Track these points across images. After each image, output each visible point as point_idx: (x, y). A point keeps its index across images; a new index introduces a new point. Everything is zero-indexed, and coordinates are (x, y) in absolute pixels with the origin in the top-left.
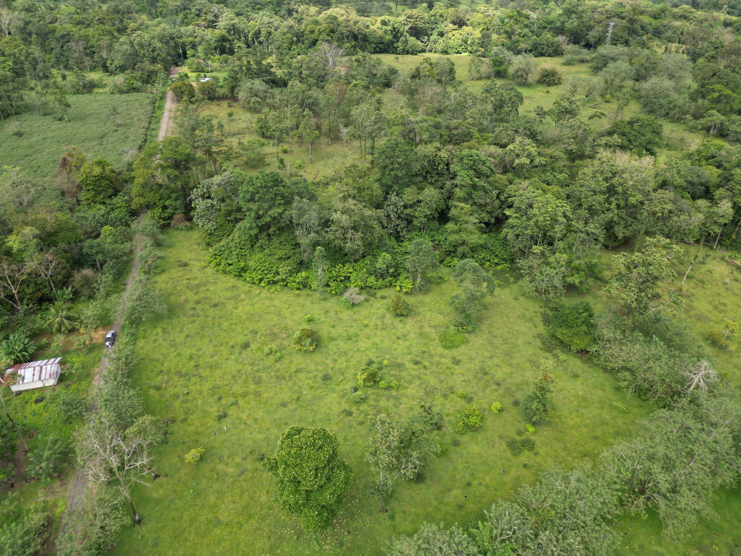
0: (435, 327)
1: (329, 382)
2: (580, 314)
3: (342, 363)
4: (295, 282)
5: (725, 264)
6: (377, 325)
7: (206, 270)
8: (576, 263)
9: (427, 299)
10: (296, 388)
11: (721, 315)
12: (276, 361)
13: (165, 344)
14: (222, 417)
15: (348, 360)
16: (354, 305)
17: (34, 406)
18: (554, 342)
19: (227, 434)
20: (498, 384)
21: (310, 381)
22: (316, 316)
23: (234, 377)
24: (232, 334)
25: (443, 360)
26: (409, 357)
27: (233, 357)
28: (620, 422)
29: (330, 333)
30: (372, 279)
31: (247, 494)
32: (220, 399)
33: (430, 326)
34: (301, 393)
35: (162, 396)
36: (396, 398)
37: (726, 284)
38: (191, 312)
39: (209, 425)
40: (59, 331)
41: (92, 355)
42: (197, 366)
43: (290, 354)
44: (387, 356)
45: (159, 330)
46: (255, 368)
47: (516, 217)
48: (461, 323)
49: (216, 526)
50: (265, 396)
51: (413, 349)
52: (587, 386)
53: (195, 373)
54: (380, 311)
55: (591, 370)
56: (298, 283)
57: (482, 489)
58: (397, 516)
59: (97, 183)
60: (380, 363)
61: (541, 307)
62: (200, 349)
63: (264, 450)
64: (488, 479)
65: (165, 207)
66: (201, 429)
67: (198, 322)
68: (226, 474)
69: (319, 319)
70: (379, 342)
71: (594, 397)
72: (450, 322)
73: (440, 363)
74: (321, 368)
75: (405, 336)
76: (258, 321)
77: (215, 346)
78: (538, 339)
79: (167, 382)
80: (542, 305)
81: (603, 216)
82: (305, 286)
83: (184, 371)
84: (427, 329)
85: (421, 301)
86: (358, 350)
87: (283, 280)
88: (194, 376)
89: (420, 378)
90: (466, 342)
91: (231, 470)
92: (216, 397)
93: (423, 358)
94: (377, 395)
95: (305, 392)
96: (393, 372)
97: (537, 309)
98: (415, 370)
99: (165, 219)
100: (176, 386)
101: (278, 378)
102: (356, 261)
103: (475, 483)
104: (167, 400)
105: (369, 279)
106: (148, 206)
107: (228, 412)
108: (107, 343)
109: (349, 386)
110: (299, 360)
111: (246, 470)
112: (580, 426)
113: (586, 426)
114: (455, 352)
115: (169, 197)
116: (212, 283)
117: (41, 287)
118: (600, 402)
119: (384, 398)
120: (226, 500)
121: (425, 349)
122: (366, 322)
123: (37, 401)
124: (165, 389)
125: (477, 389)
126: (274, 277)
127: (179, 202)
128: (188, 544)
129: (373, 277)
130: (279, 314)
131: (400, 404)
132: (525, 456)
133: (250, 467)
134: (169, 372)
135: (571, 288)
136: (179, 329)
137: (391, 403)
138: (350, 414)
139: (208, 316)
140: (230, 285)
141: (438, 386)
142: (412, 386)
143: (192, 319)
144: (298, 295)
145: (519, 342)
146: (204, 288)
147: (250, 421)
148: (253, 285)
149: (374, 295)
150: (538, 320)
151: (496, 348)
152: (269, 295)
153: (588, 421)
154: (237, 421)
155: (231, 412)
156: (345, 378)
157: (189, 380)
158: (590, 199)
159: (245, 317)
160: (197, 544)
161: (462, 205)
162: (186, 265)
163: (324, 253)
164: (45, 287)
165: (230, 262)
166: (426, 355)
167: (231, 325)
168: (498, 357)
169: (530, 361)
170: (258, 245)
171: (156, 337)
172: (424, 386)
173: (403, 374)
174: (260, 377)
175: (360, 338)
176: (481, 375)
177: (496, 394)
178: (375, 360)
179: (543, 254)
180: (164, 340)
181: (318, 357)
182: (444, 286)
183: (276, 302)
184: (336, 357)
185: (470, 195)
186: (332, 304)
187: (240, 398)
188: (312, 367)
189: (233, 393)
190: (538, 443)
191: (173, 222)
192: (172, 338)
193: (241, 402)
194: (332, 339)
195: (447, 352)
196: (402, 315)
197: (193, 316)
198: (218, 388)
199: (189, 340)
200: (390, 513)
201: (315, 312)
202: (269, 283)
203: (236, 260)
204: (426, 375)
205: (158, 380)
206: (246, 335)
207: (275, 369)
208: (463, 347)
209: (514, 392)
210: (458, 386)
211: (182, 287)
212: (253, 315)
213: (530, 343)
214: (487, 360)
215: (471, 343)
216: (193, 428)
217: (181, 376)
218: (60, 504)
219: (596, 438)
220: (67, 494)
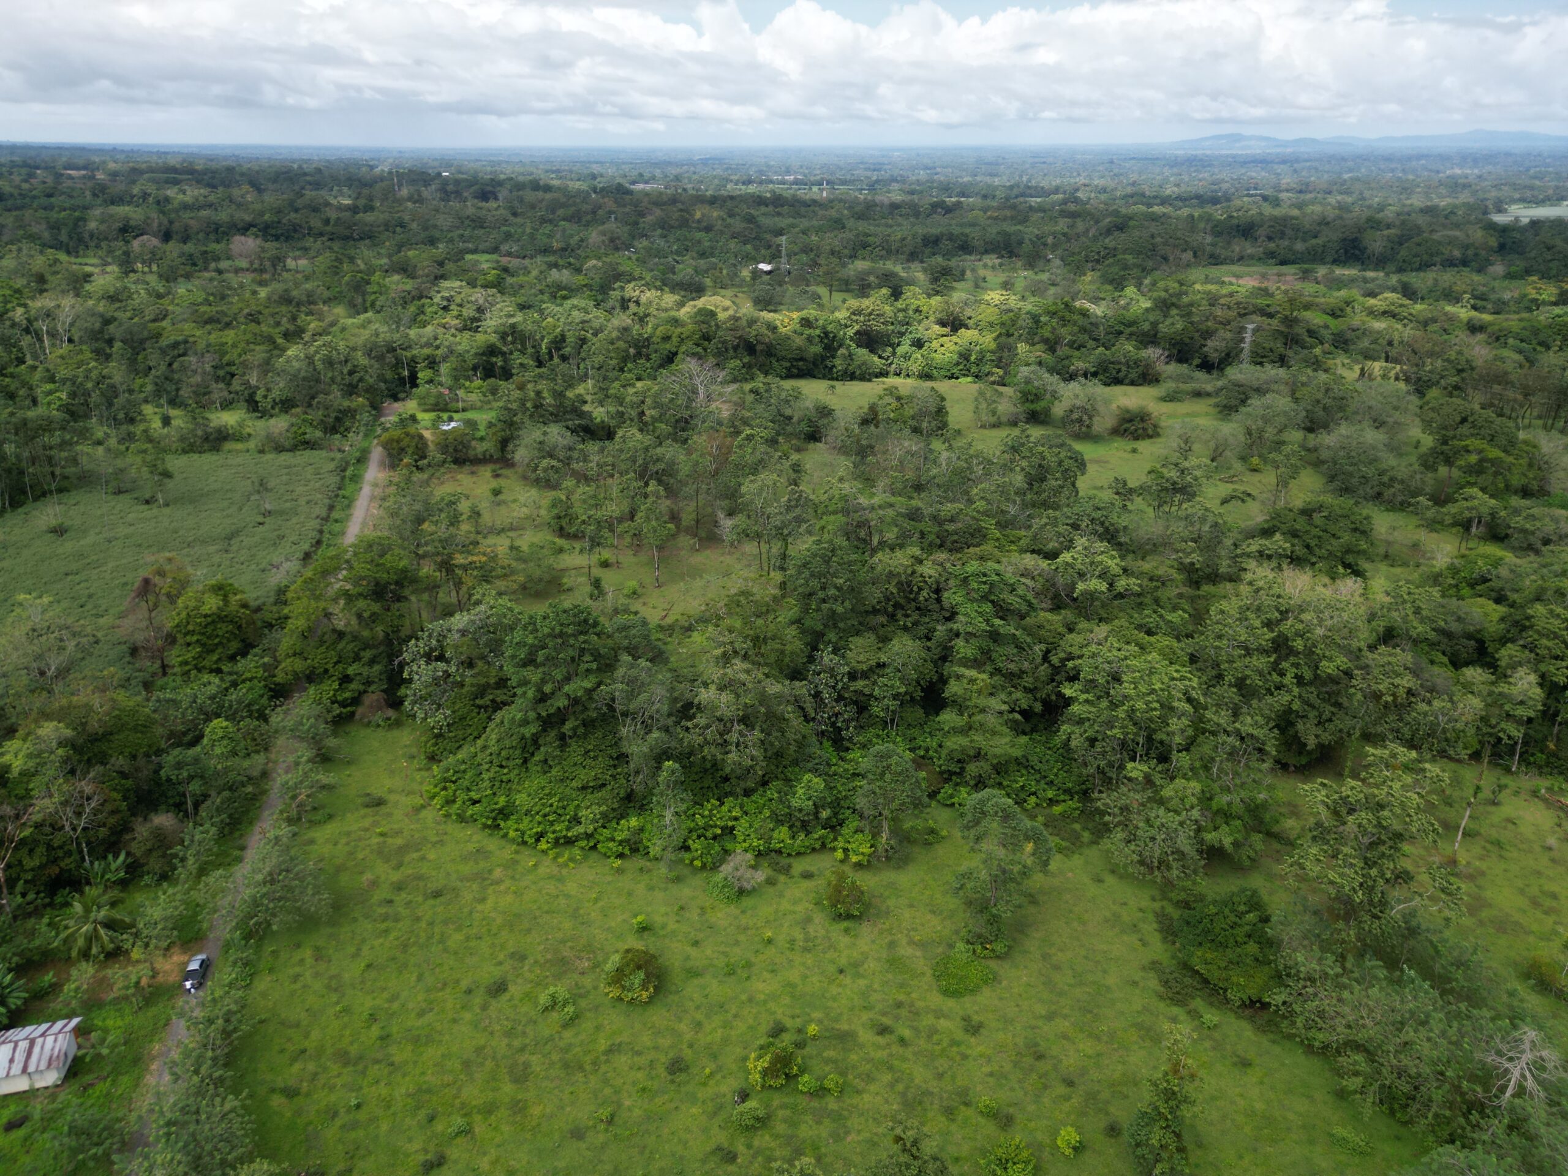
0: (922, 945)
1: (683, 1076)
2: (1241, 915)
3: (713, 1032)
4: (613, 839)
5: (1541, 805)
6: (792, 941)
7: (424, 813)
8: (1223, 800)
9: (904, 878)
10: (608, 1091)
11: (1550, 920)
12: (565, 1026)
13: (317, 985)
14: (433, 1165)
15: (726, 1025)
16: (741, 892)
18: (1188, 981)
20: (1070, 1083)
21: (640, 1075)
22: (658, 919)
23: (466, 1064)
24: (470, 961)
25: (943, 1023)
26: (865, 1016)
27: (467, 1016)
29: (688, 958)
30: (782, 833)
32: (431, 1119)
33: (911, 942)
34: (619, 1105)
35: (298, 1113)
36: (838, 1117)
37: (1550, 849)
38: (382, 910)
40: (85, 955)
41: (153, 1011)
42: (385, 1038)
43: (597, 1008)
44: (817, 1015)
45: (307, 953)
46: (517, 1043)
47: (1087, 701)
48: (980, 936)
50: (536, 1111)
51: (874, 997)
52: (1272, 1088)
53: (379, 1056)
54: (799, 908)
55: (1277, 1049)
56: (621, 843)
59: (209, 630)
60: (799, 1031)
61: (1153, 899)
67: (395, 934)
69: (664, 927)
70: (797, 981)
71: (1291, 1116)
72: (957, 932)
73: (936, 1031)
74: (665, 1042)
75: (856, 965)
76: (529, 931)
77: (428, 991)
78: (1152, 974)
79: (314, 1078)
80: (1156, 893)
81: (1269, 699)
82: (635, 850)
83: (354, 1050)
84: (905, 951)
85: (891, 885)
86: (750, 1000)
87: (588, 836)
88: (377, 1062)
89: (891, 1068)
90: (992, 980)
92: (422, 1114)
93: (897, 1018)
94: (794, 1109)
95: (627, 1103)
96: (830, 1053)
97: (1145, 903)
98: (879, 1047)
99: (343, 704)
100: (332, 1088)
101: (566, 1066)
102: (748, 793)
104: (310, 1123)
105: (775, 834)
106: (311, 677)
107: (448, 1152)
108: (188, 984)
109: (728, 1087)
110: (614, 1021)
114: (969, 1005)
115: (357, 658)
116: (435, 844)
117: (60, 853)
118: (1304, 1127)
119: (808, 1118)
121: (901, 997)
122: (769, 934)
124: (308, 1095)
125: (1021, 1094)
126: (568, 829)
127: (377, 668)
129: (784, 829)
130: (575, 914)
131: (848, 1133)
134: (320, 1051)
135: (1214, 856)
136: (352, 950)
137: (824, 1130)
138: (730, 1157)
139: (418, 919)
140: (471, 847)
141: (933, 1086)
142: (873, 1088)
143: (383, 926)
144: (620, 871)
145: (1111, 980)
146: (415, 855)
148: (522, 848)
149: (786, 870)
150: (1150, 928)
151: (1060, 994)
152: (555, 870)
155: (453, 1153)
156: (720, 1068)
157: (364, 1073)
158: (1237, 664)
159: (499, 921)
161: (972, 673)
162: (380, 803)
163: (679, 775)
164: (69, 854)
165: (476, 797)
166: (904, 1012)
167: (468, 939)
168: (1065, 1017)
169: (1139, 1026)
170: (539, 756)
171: (297, 969)
172: (900, 1087)
173: (854, 1057)
174: (527, 1065)
175: (755, 970)
176: (1028, 1060)
177: (1066, 1106)
178: (789, 1023)
179: (1148, 781)
180: (317, 975)
181: (658, 1016)
182: (940, 850)
183: (571, 887)
184: (699, 1016)
185: (987, 654)
186: (693, 890)
187: (477, 1118)
188: (646, 1040)
189: (463, 1105)
191: (360, 711)
192: (334, 970)
193: (480, 1128)
194: (693, 973)
195: (951, 1003)
196: (849, 917)
197: (385, 918)
198: (429, 1091)
199: (372, 974)
201: (659, 911)
202: (557, 843)
203: (489, 792)
204: (905, 1059)
205: (293, 1074)
206: (500, 963)
207: (562, 1044)
208: (986, 992)
209: (1108, 1102)
210: (979, 1088)
211: (367, 852)
212: (518, 916)
213: (1135, 983)
214: (1040, 1023)
215: (1004, 983)
217: (347, 1063)
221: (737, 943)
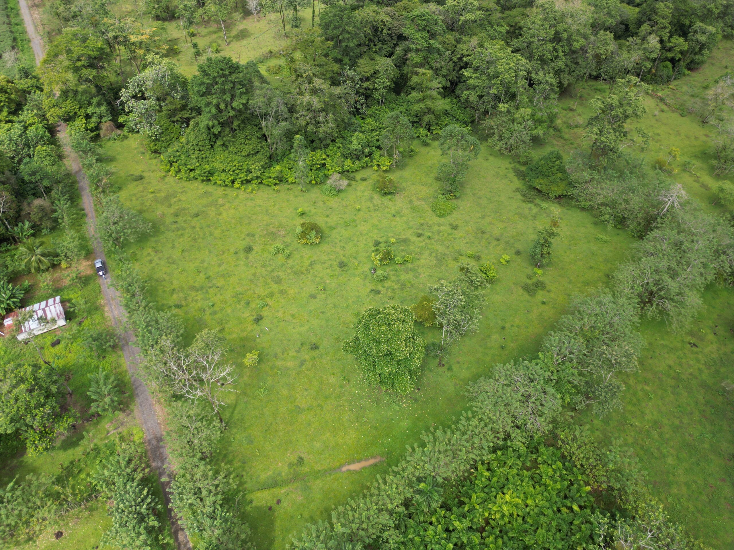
0: (423, 199)
1: (346, 268)
3: (350, 249)
4: (270, 177)
5: (650, 97)
6: (369, 208)
7: (167, 179)
8: (539, 115)
9: (406, 173)
10: (318, 279)
11: (658, 144)
12: (287, 258)
13: (163, 263)
14: (258, 319)
15: (355, 245)
16: (339, 191)
17: (52, 350)
18: (532, 193)
19: (272, 334)
20: (498, 240)
21: (328, 271)
22: (307, 209)
23: (252, 281)
24: (230, 240)
25: (442, 228)
26: (410, 232)
27: (241, 263)
28: (606, 251)
29: (327, 223)
30: (348, 162)
31: (314, 380)
32: (248, 303)
33: (418, 199)
34: (325, 283)
35: (186, 313)
36: (413, 270)
37: (655, 115)
38: (175, 226)
39: (249, 329)
40: (38, 270)
41: (90, 287)
42: (208, 278)
43: (297, 249)
44: (391, 235)
45: (150, 250)
46: (269, 269)
47: (476, 78)
48: (448, 191)
49: (299, 413)
50: (291, 292)
51: (411, 224)
52: (571, 226)
53: (210, 285)
54: (365, 194)
55: (570, 212)
56: (274, 178)
57: (515, 329)
58: (453, 367)
60: (386, 242)
61: (510, 163)
62: (203, 262)
63: (314, 340)
64: (517, 321)
65: (88, 117)
66: (244, 335)
67: (186, 236)
68: (288, 369)
69: (310, 211)
70: (377, 223)
71: (580, 234)
72: (436, 191)
73: (441, 232)
74: (333, 257)
75: (399, 212)
76: (250, 223)
77: (217, 256)
78: (518, 193)
79: (186, 299)
80: (511, 160)
82: (281, 181)
83: (197, 285)
84: (417, 203)
85: (401, 177)
86: (361, 234)
87: (257, 177)
88: (210, 287)
89: (428, 248)
90: (456, 207)
91: (291, 364)
92: (243, 303)
93: (423, 230)
94: (396, 271)
95: (328, 282)
96: (403, 248)
97: (508, 165)
98: (420, 242)
99: (92, 131)
100: (196, 301)
101: (295, 273)
102: (327, 146)
103: (508, 326)
104: (194, 316)
105: (346, 163)
106: (68, 118)
107: (262, 314)
108: (101, 273)
109: (366, 268)
110: (307, 253)
111: (305, 361)
112: (576, 261)
113: (580, 260)
114: (450, 219)
115: (90, 104)
116: (182, 193)
118: (585, 237)
119: (403, 272)
120: (298, 390)
121: (422, 221)
122: (358, 207)
123: (54, 344)
124: (187, 305)
125: (480, 247)
126: (247, 176)
128: (281, 433)
129: (349, 160)
130: (267, 213)
131: (420, 275)
132: (541, 295)
133: (307, 357)
134: (182, 289)
135: (536, 140)
136: (171, 245)
137: (410, 275)
138: (378, 292)
139: (194, 227)
140: (201, 191)
141: (446, 251)
142: (423, 257)
143: (180, 232)
144: (278, 191)
145: (503, 199)
146: (175, 199)
147: (288, 318)
148: (226, 188)
149: (353, 179)
150: (512, 175)
151: (485, 208)
152: (248, 196)
153: (581, 256)
154: (275, 321)
155: (264, 313)
156: (360, 262)
157: (207, 292)
158: (540, 49)
159: (233, 221)
160: (288, 431)
162: (141, 178)
163: (303, 141)
165: (192, 168)
166: (425, 227)
167: (223, 231)
168: (489, 216)
169: (517, 214)
170: (219, 142)
171: (149, 258)
172: (434, 254)
173: (412, 247)
174: (278, 277)
175: (358, 222)
176: (480, 235)
177: (499, 248)
178: (381, 240)
179: (508, 111)
180: (160, 259)
181: (325, 247)
182: (417, 158)
183: (259, 202)
184: (342, 244)
185: (426, 58)
186: (315, 193)
187: (268, 299)
188: (324, 257)
189: (259, 297)
190: (547, 282)
191: (102, 133)
192: (167, 256)
193: (271, 303)
194: (332, 228)
195: (442, 220)
196: (390, 193)
197: (178, 230)
198: (241, 294)
199: (186, 254)
200: (447, 366)
201: (304, 205)
202: (242, 182)
203: (197, 164)
204: (432, 244)
205: (175, 299)
206: (244, 239)
207: (289, 265)
208: (455, 212)
209: (513, 244)
210: (464, 248)
211: (150, 201)
212: (241, 218)
213: (512, 198)
214: (480, 220)
215: (461, 208)
216: (235, 336)
217: (197, 290)
218: (134, 432)
219: (591, 268)
220: (137, 421)
221: (345, 213)
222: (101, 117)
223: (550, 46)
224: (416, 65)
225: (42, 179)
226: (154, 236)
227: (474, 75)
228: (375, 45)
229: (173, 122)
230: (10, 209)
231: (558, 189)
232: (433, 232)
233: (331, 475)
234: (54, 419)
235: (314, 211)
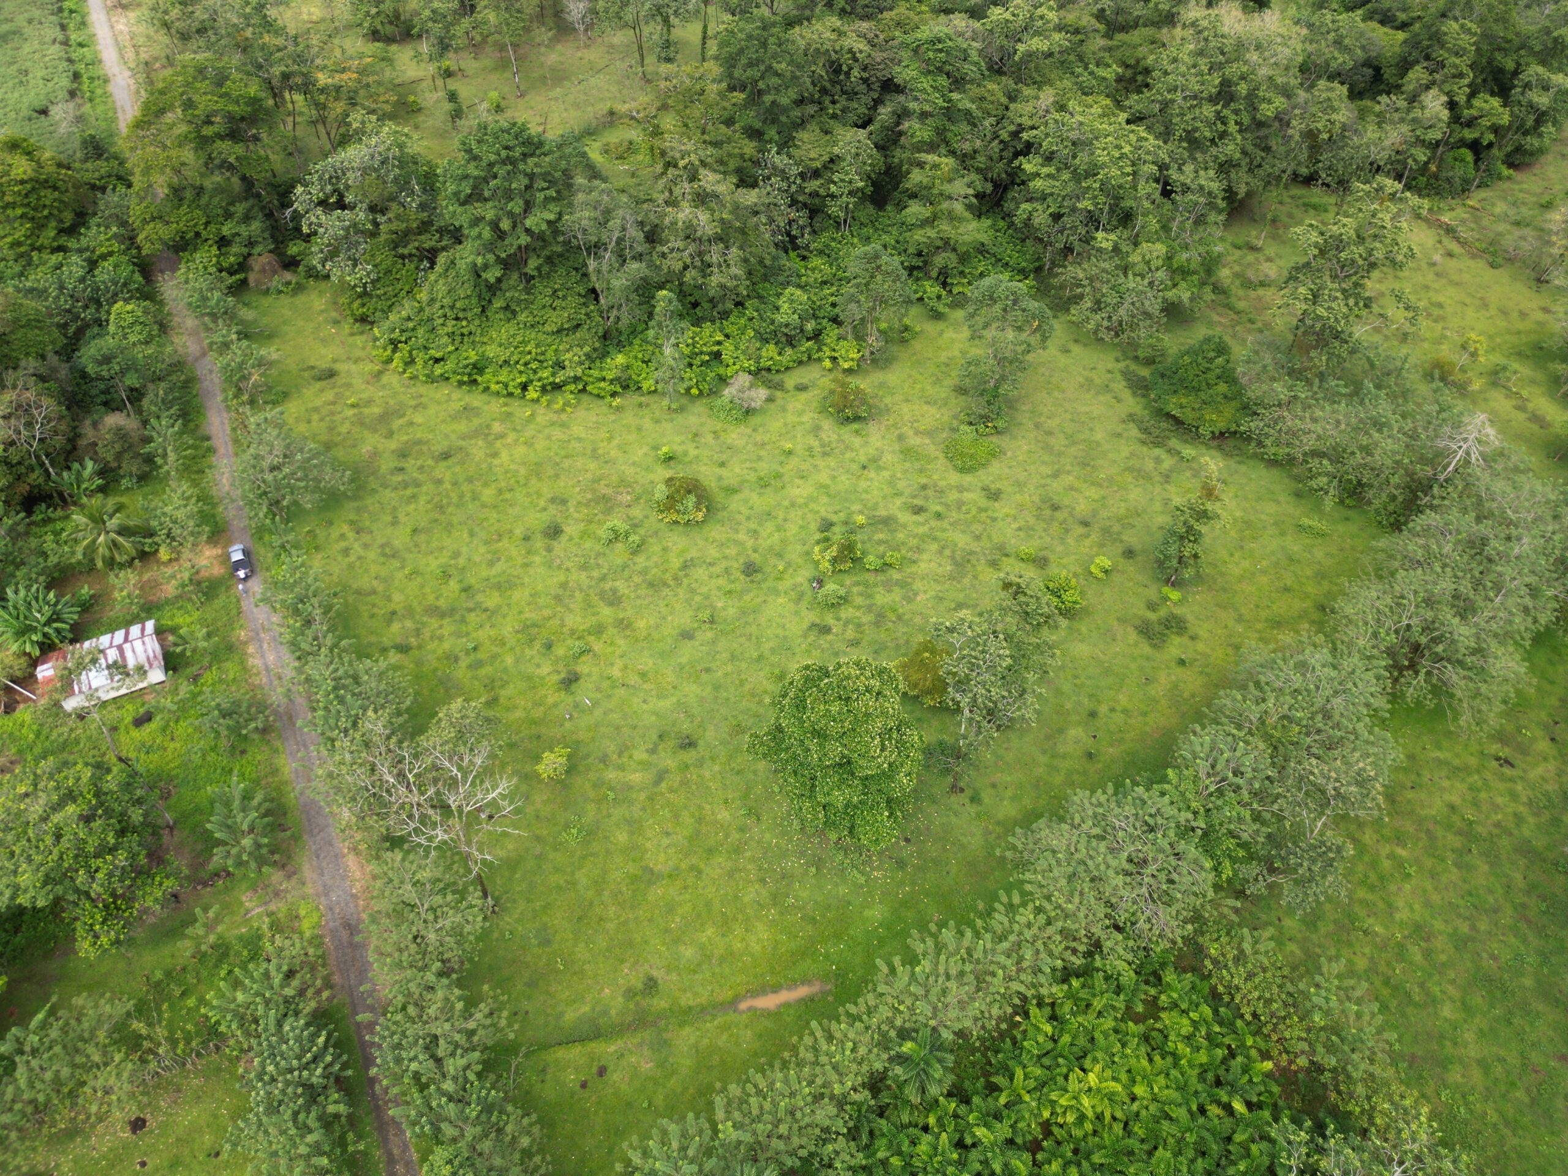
0: (929, 433)
1: (759, 576)
2: (1211, 361)
3: (769, 536)
4: (604, 379)
5: (1424, 225)
6: (810, 449)
7: (385, 379)
8: (1182, 257)
9: (892, 377)
10: (698, 598)
11: (1439, 326)
12: (634, 553)
13: (371, 555)
14: (570, 681)
15: (779, 528)
16: (749, 412)
17: (135, 733)
18: (1164, 425)
19: (598, 713)
20: (1086, 524)
21: (721, 581)
22: (679, 449)
23: (558, 599)
24: (514, 511)
25: (967, 496)
26: (899, 502)
27: (537, 559)
28: (1319, 554)
29: (720, 478)
30: (770, 351)
31: (685, 813)
32: (549, 646)
33: (917, 432)
34: (714, 608)
35: (419, 663)
36: (903, 584)
37: (1434, 264)
38: (398, 478)
39: (550, 700)
40: (111, 563)
41: (218, 603)
42: (466, 589)
43: (656, 533)
44: (856, 507)
45: (345, 528)
46: (596, 574)
47: (1049, 176)
48: (982, 417)
49: (650, 883)
50: (641, 624)
51: (901, 485)
52: (1246, 499)
53: (470, 605)
54: (805, 418)
55: (1243, 468)
56: (612, 381)
57: (1118, 718)
58: (983, 795)
60: (846, 523)
61: (1118, 360)
62: (456, 555)
63: (686, 727)
64: (1123, 700)
65: (223, 242)
66: (538, 713)
67: (423, 499)
68: (630, 788)
69: (686, 454)
70: (828, 482)
71: (1263, 517)
72: (955, 417)
73: (964, 503)
74: (732, 551)
75: (874, 460)
76: (557, 476)
77: (487, 543)
78: (1132, 425)
79: (418, 633)
80: (1119, 354)
81: (1214, 151)
82: (626, 387)
83: (442, 603)
84: (914, 441)
85: (881, 385)
86: (793, 504)
87: (576, 379)
88: (470, 610)
89: (935, 539)
90: (995, 454)
91: (636, 777)
92: (537, 645)
93: (926, 498)
94: (866, 585)
95: (720, 605)
96: (881, 536)
97: (1112, 365)
98: (919, 524)
99: (231, 272)
100: (441, 638)
101: (651, 585)
102: (725, 315)
103: (1103, 709)
104: (435, 670)
105: (764, 353)
106: (182, 246)
107: (578, 669)
108: (241, 574)
109: (802, 576)
110: (678, 542)
111: (667, 771)
112: (1253, 574)
113: (1264, 572)
114: (984, 477)
115: (228, 215)
116: (415, 407)
117: (23, 470)
118: (1276, 524)
119: (880, 589)
120: (649, 833)
121: (924, 481)
122: (788, 446)
123: (140, 721)
124: (419, 647)
125: (1048, 539)
126: (553, 375)
127: (256, 226)
128: (611, 926)
129: (771, 347)
130: (594, 455)
131: (916, 594)
132: (1176, 646)
133: (671, 763)
134: (410, 612)
135: (1174, 313)
136: (389, 519)
137: (896, 595)
138: (825, 630)
139: (440, 482)
140: (455, 406)
141: (974, 546)
142: (925, 556)
143: (409, 492)
144: (619, 409)
145: (1099, 436)
146: (401, 421)
147: (633, 679)
148: (509, 400)
149: (780, 386)
150: (1120, 386)
151: (1059, 454)
152: (555, 417)
153: (1264, 563)
154: (606, 684)
155: (584, 667)
156: (789, 564)
157: (463, 620)
159: (523, 471)
160: (627, 921)
161: (931, 158)
162: (331, 374)
163: (676, 305)
164: (31, 469)
165: (438, 355)
166: (930, 492)
167: (500, 492)
168: (1069, 473)
169: (1130, 469)
170: (498, 303)
171: (343, 544)
172: (947, 552)
173: (900, 536)
174: (614, 591)
175: (786, 478)
176: (1048, 512)
177: (1087, 542)
178: (834, 518)
179: (1116, 249)
180: (366, 546)
181: (716, 531)
182: (917, 345)
183: (577, 430)
184: (753, 525)
185: (940, 132)
186: (697, 416)
187: (591, 639)
188: (713, 552)
189: (573, 632)
190: (1190, 617)
191: (252, 278)
192: (380, 540)
193: (597, 646)
194: (731, 491)
195: (968, 479)
196: (857, 419)
197: (406, 485)
198: (535, 625)
199: (422, 538)
200: (968, 792)
201: (673, 440)
202: (544, 390)
203: (451, 348)
204: (944, 530)
205: (395, 632)
206: (544, 509)
207: (638, 568)
208: (995, 463)
209: (1119, 533)
210: (1013, 541)
211: (347, 424)
212: (538, 464)
213: (1119, 435)
214: (1048, 481)
215: (1009, 454)
216: (519, 714)
217: (442, 615)
218: (302, 913)
219: (1287, 589)
220: (309, 889)
221: (760, 458)
222: (251, 244)
223: (1208, 111)
224: (920, 147)
225: (123, 372)
226: (355, 498)
227: (1045, 170)
228: (834, 102)
229: (403, 257)
230: (56, 433)
231: (1218, 419)
232: (947, 506)
233: (714, 1017)
234: (134, 880)
235: (693, 452)
